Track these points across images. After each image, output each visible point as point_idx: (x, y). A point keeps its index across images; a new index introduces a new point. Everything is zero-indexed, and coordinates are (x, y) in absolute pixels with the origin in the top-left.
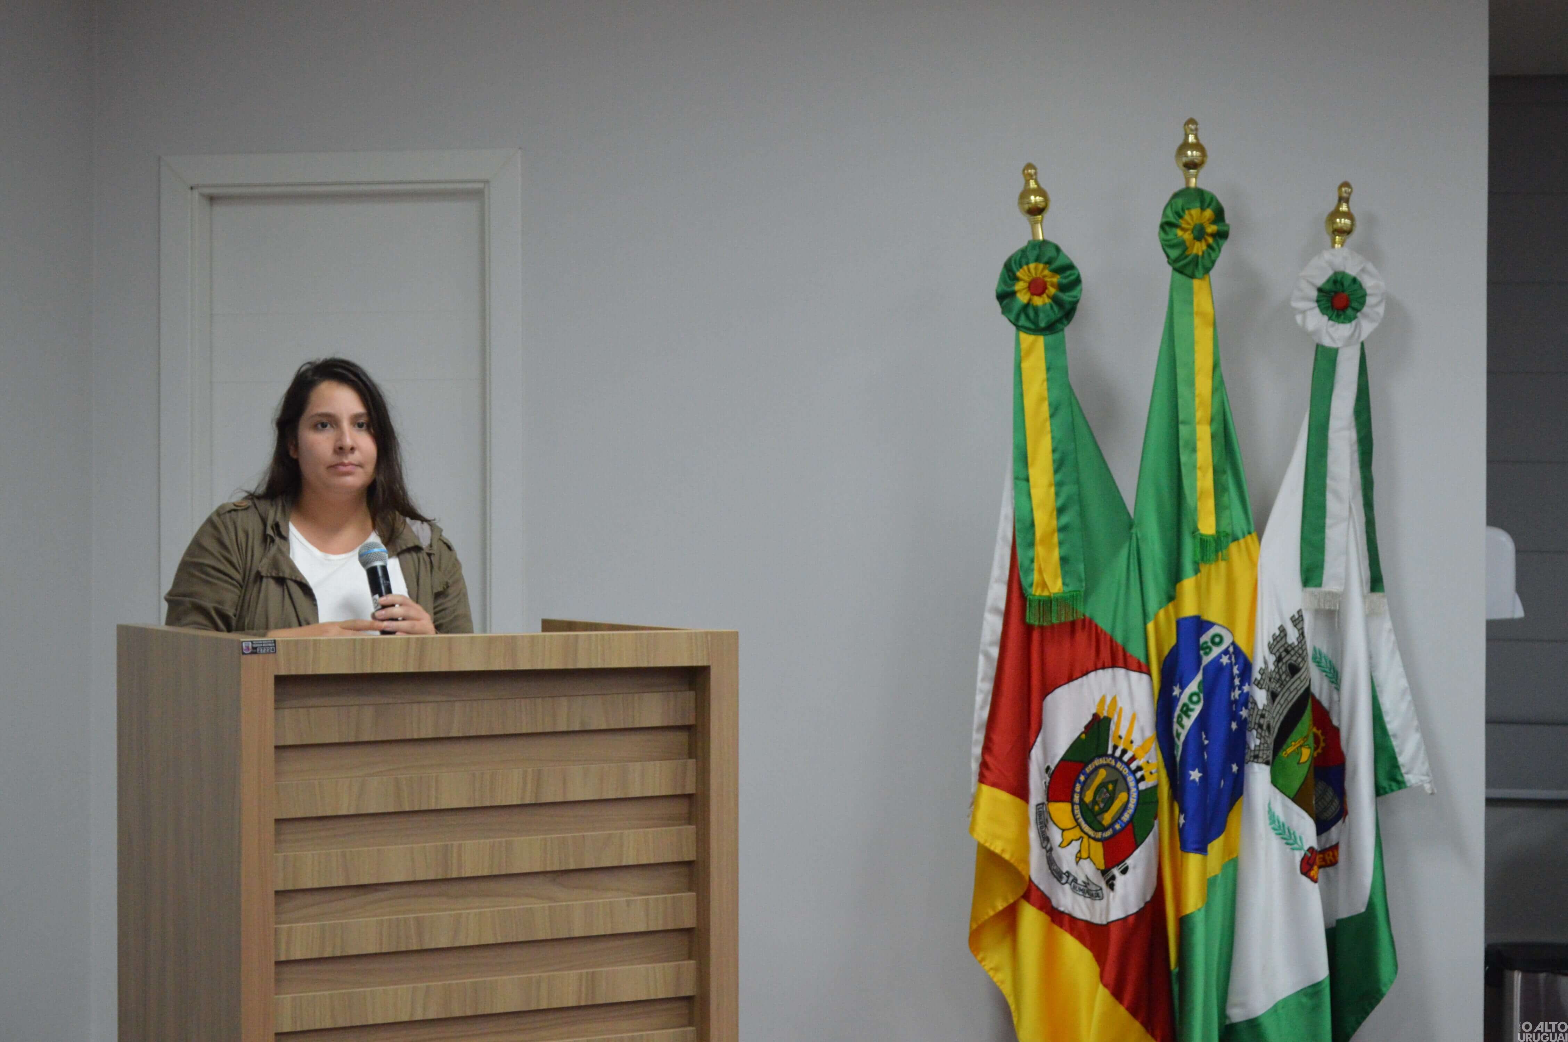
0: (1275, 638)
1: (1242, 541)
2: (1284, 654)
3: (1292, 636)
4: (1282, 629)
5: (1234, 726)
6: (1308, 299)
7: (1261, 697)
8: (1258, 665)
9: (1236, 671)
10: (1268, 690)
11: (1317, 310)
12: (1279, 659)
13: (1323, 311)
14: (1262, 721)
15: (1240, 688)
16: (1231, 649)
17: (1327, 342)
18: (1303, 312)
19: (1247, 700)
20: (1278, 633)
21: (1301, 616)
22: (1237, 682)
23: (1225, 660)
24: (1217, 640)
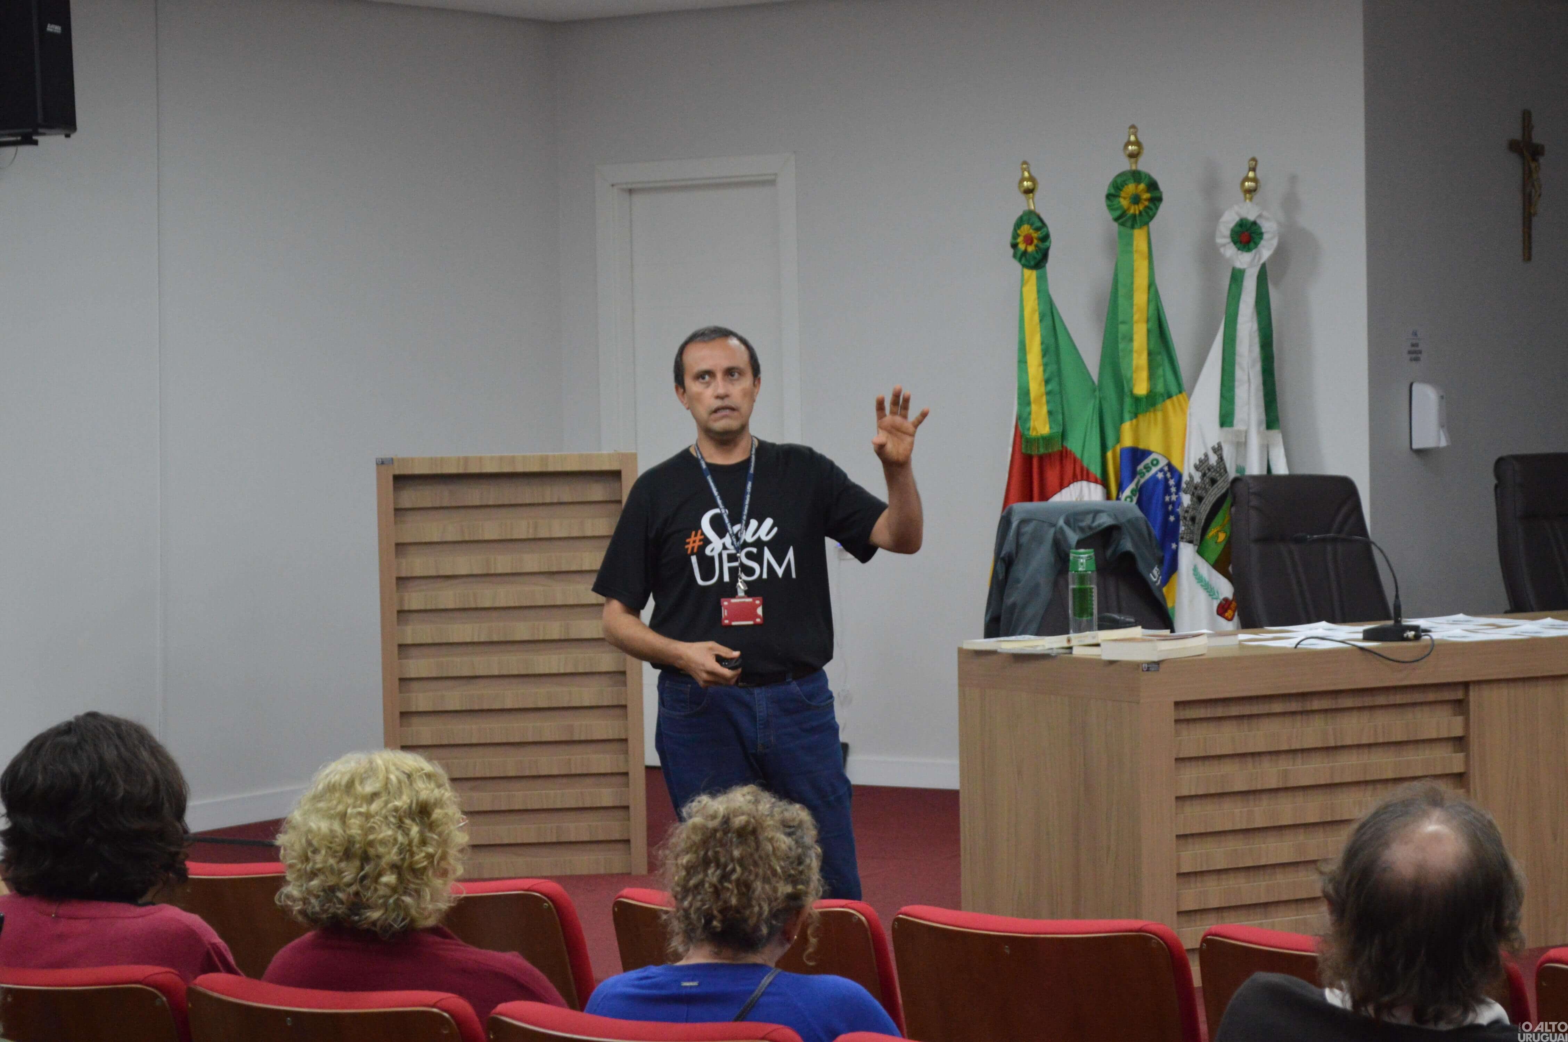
0: (1200, 461)
1: (1175, 398)
2: (1207, 471)
3: (1213, 459)
4: (1206, 455)
5: (1172, 518)
6: (1224, 237)
7: (1186, 500)
8: (1186, 478)
9: (1172, 482)
10: (1193, 494)
11: (1232, 244)
12: (1204, 475)
13: (1235, 243)
14: (1186, 515)
15: (1177, 493)
16: (1166, 469)
17: (1238, 265)
18: (1224, 245)
19: (1179, 502)
20: (1203, 457)
21: (1219, 445)
22: (1173, 490)
23: (1160, 476)
24: (1155, 462)
